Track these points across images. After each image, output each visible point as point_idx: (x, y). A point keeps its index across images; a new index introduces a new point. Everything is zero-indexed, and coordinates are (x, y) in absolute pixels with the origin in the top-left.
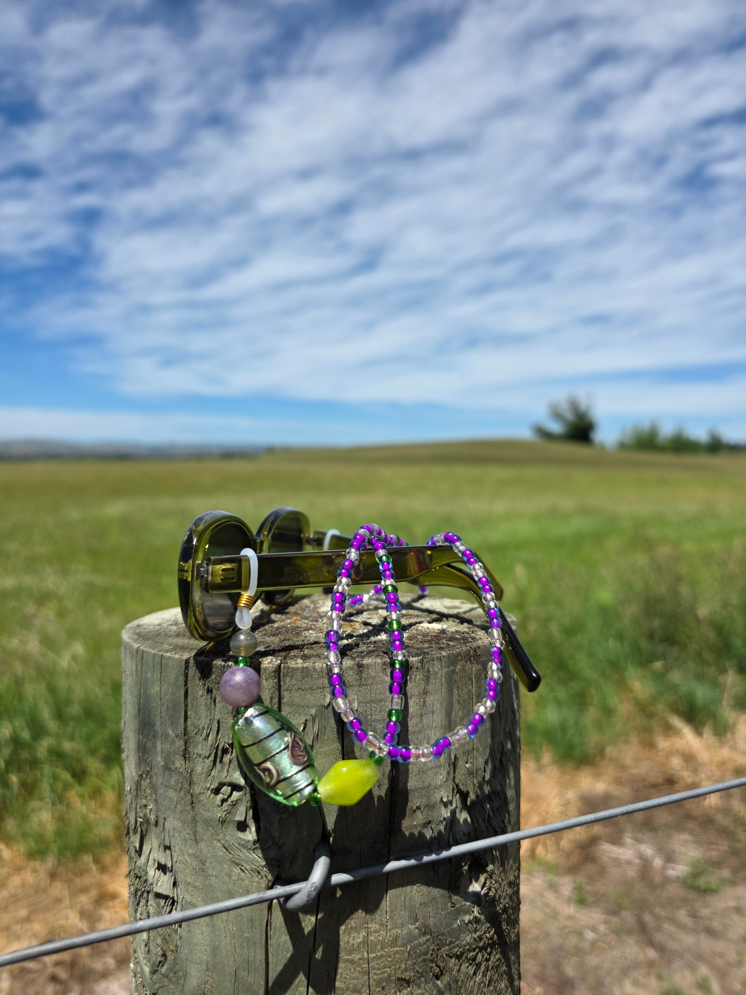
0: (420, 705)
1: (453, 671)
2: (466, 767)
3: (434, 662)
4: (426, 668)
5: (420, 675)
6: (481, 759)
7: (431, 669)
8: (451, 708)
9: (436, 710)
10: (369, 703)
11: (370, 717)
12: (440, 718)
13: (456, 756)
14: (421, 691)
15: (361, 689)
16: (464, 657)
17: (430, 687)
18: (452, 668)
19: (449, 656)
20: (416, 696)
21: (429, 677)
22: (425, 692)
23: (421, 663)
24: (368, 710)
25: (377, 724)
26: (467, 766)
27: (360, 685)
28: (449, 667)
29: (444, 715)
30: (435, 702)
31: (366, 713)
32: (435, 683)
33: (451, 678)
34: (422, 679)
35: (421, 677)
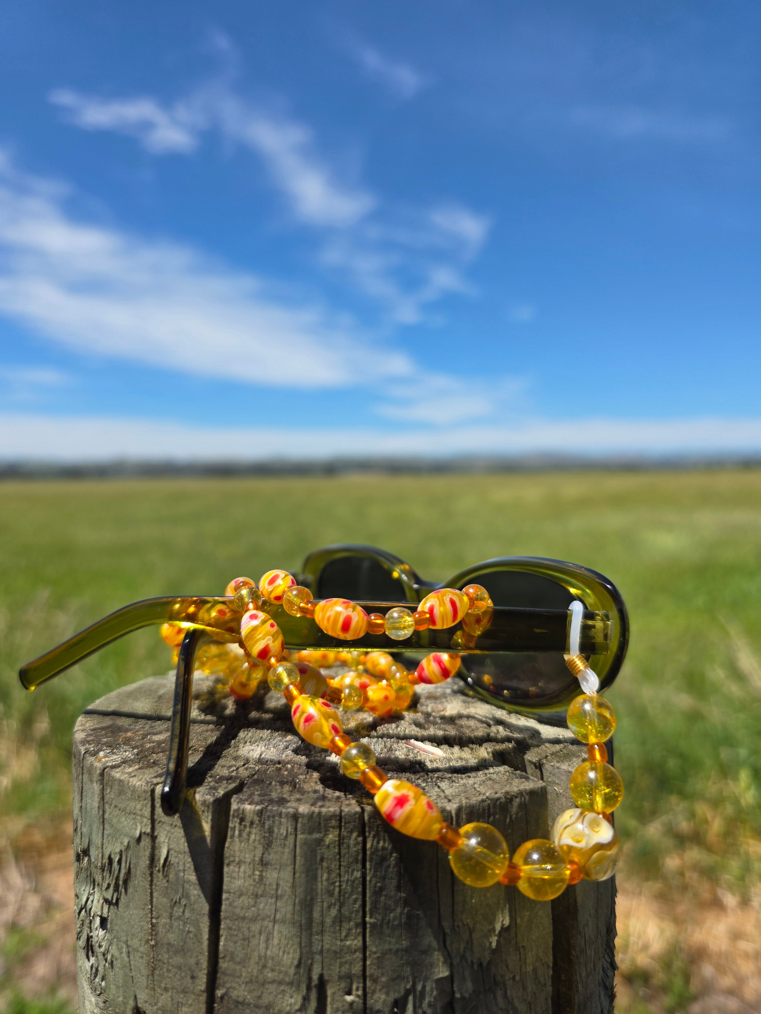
0: (254, 880)
1: (319, 842)
2: (345, 1000)
3: (283, 820)
4: (267, 826)
5: (256, 834)
6: (383, 997)
7: (276, 830)
8: (312, 899)
9: (282, 896)
10: (181, 854)
11: (182, 874)
12: (290, 908)
13: (321, 977)
14: (257, 859)
15: (173, 830)
16: (345, 823)
17: (271, 857)
18: (316, 836)
19: (311, 816)
20: (247, 864)
21: (272, 842)
22: (264, 863)
23: (258, 816)
24: (181, 863)
25: (192, 888)
26: (349, 998)
27: (172, 825)
28: (310, 833)
29: (298, 908)
30: (281, 883)
31: (178, 867)
32: (283, 853)
33: (313, 852)
34: (259, 840)
35: (258, 838)
